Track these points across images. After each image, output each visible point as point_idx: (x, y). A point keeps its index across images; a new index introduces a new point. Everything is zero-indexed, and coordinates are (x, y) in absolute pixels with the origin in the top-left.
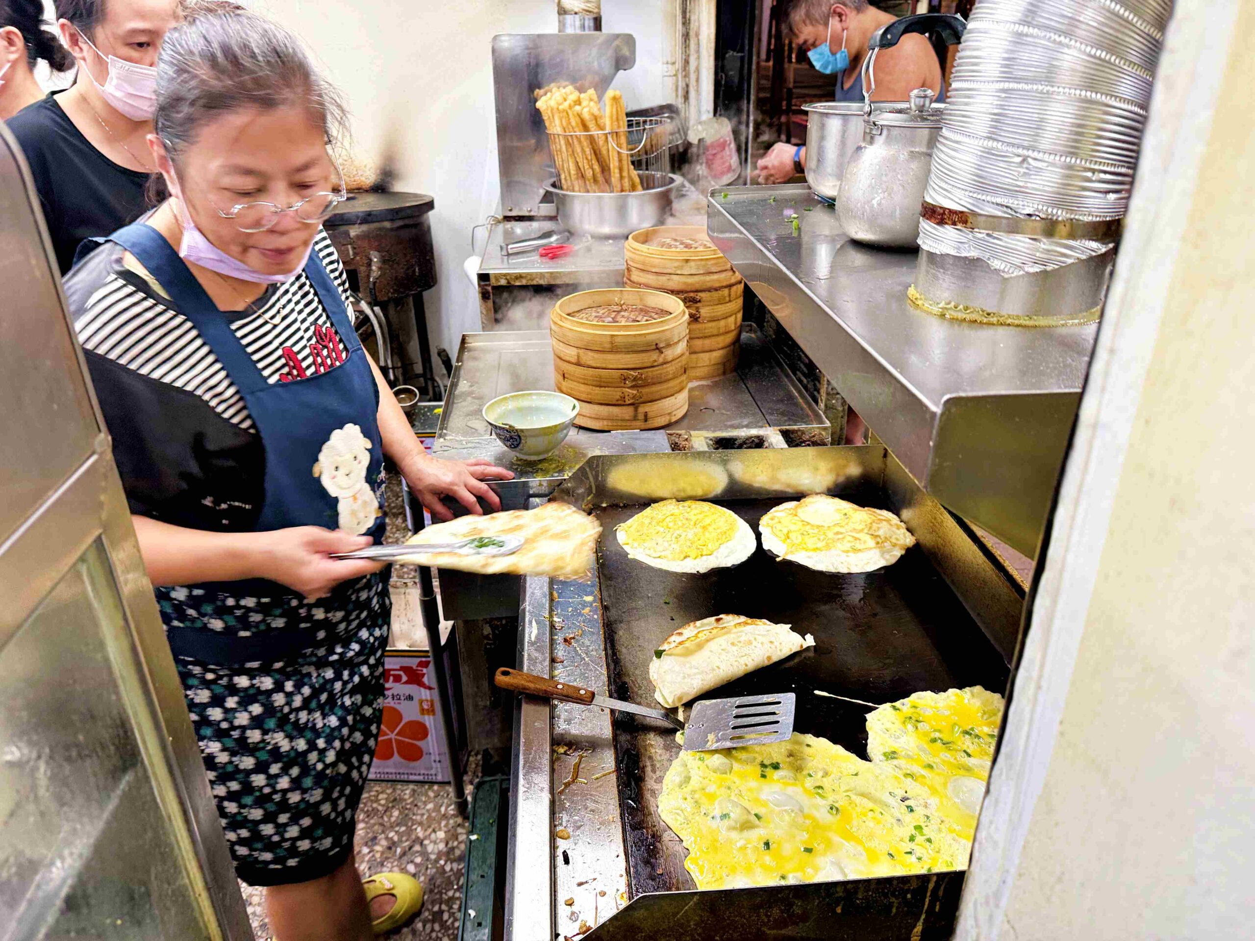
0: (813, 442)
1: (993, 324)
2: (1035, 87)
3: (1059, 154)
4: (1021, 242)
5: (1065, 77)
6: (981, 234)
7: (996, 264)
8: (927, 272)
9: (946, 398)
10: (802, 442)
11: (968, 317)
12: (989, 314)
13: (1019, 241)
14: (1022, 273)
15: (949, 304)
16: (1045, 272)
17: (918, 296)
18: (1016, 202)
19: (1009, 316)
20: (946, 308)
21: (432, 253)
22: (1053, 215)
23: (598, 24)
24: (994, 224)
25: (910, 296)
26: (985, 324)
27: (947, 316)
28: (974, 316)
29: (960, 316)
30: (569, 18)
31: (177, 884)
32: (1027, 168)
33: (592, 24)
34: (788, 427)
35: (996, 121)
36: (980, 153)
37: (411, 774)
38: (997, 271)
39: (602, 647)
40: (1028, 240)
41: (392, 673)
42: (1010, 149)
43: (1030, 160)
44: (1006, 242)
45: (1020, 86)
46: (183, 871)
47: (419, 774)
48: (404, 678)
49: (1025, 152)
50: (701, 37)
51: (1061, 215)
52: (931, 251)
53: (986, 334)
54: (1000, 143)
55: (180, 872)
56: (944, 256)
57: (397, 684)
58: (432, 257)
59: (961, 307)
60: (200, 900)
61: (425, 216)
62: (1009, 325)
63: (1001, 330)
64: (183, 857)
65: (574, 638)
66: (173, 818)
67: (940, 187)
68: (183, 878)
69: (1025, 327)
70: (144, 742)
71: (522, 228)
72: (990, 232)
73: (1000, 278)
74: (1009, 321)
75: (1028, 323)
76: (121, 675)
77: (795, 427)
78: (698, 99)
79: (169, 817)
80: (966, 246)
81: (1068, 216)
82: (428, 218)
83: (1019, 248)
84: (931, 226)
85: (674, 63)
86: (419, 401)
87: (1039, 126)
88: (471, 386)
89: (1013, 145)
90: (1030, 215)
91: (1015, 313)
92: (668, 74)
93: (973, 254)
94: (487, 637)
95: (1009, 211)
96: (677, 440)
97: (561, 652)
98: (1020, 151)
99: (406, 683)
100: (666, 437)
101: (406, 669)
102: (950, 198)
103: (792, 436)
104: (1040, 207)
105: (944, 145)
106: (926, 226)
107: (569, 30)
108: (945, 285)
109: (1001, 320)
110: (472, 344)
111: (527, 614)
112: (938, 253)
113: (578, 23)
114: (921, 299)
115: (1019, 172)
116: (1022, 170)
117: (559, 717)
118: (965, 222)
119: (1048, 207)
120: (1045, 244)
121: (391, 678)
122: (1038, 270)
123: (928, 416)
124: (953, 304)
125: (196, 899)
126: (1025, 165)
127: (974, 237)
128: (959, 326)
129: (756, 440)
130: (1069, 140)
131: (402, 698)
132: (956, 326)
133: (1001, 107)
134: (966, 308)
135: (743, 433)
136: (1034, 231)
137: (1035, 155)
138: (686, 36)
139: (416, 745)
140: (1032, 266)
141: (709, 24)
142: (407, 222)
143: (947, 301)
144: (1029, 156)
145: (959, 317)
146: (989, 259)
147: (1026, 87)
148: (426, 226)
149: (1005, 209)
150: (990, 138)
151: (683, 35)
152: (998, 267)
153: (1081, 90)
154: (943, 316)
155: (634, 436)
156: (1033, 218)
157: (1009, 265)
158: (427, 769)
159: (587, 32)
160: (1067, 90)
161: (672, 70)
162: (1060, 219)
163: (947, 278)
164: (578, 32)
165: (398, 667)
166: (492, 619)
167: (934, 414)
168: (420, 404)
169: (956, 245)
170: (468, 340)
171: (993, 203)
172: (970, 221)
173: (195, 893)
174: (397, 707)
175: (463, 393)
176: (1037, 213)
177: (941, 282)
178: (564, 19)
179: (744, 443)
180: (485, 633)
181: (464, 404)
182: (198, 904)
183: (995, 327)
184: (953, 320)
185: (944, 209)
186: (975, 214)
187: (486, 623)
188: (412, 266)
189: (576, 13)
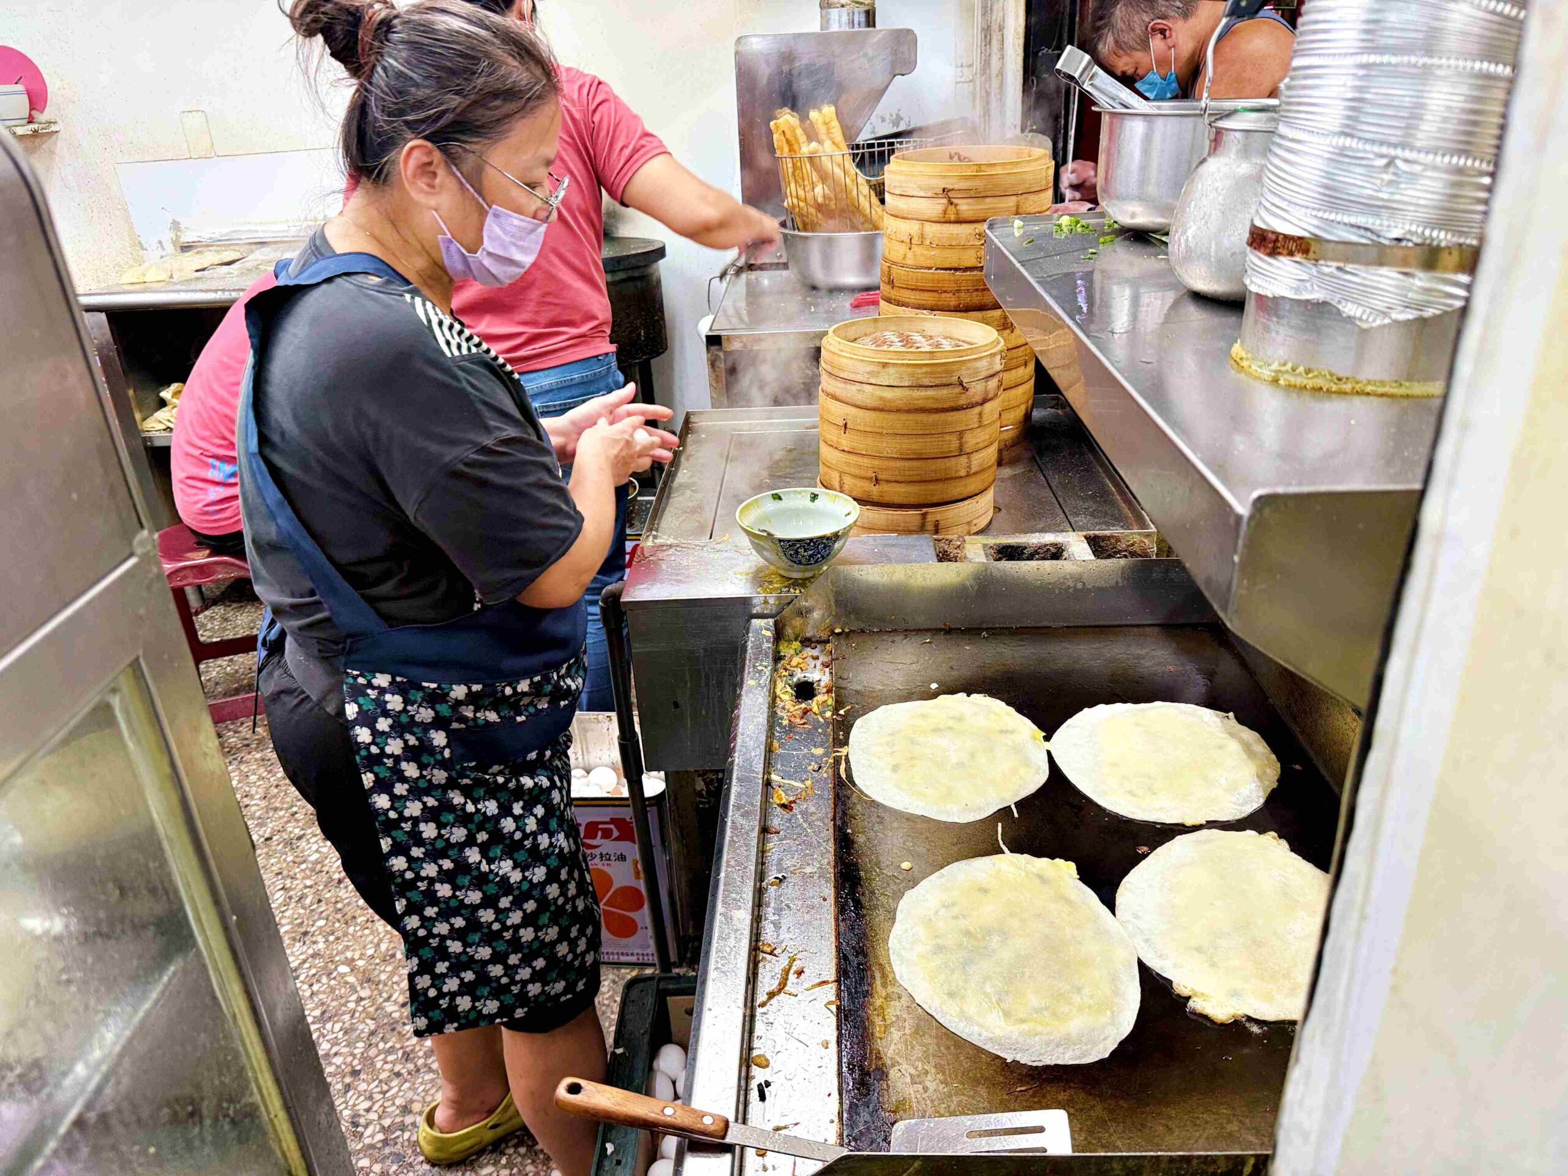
0: (1130, 553)
1: (1345, 393)
2: (1406, 59)
3: (1440, 152)
4: (1387, 278)
5: (1452, 42)
6: (1329, 268)
7: (1349, 309)
8: (1256, 322)
9: (1255, 495)
10: (1116, 553)
11: (1310, 384)
12: (1339, 379)
13: (1381, 276)
14: (1387, 321)
15: (1285, 364)
16: (1422, 321)
17: (1244, 355)
18: (1378, 222)
19: (1369, 382)
20: (1280, 371)
21: (662, 312)
22: (1433, 240)
23: (870, 18)
24: (1350, 253)
25: (1234, 356)
26: (1335, 392)
27: (1282, 382)
28: (1320, 382)
29: (1299, 381)
30: (834, 13)
31: (243, 1102)
32: (1394, 174)
33: (863, 19)
34: (1097, 532)
35: (1353, 109)
36: (1329, 156)
37: (622, 954)
38: (1350, 319)
39: (830, 815)
40: (1396, 275)
41: (600, 826)
42: (1368, 147)
43: (1399, 163)
44: (1364, 278)
45: (1386, 59)
46: (253, 1085)
47: (632, 954)
48: (616, 833)
49: (1392, 152)
50: (1005, 32)
51: (1443, 237)
52: (1262, 292)
53: (1335, 407)
54: (1356, 140)
55: (247, 1087)
56: (1276, 299)
57: (607, 841)
58: (662, 318)
59: (1301, 369)
60: (276, 1121)
61: (654, 266)
62: (1368, 394)
63: (1357, 401)
64: (252, 1068)
65: (794, 802)
66: (238, 1016)
67: (1273, 204)
68: (252, 1094)
69: (1392, 396)
70: (199, 920)
71: (770, 279)
72: (1341, 265)
73: (1357, 329)
74: (1369, 389)
75: (1395, 391)
76: (167, 836)
77: (1107, 533)
78: (1003, 113)
79: (234, 1017)
80: (1308, 285)
81: (1455, 240)
82: (657, 270)
83: (1381, 286)
84: (1260, 258)
85: (971, 65)
86: (640, 494)
87: (1415, 114)
88: (691, 476)
89: (1373, 142)
90: (1399, 240)
91: (1378, 378)
92: (963, 79)
93: (1317, 295)
94: (700, 794)
95: (1369, 234)
96: (946, 547)
97: (777, 821)
98: (1384, 150)
99: (617, 839)
100: (931, 544)
101: (617, 822)
102: (1285, 219)
103: (1102, 544)
104: (1414, 228)
105: (1280, 146)
106: (1256, 259)
107: (834, 28)
108: (1280, 338)
109: (1358, 387)
110: (699, 422)
111: (736, 768)
112: (1270, 295)
113: (845, 18)
114: (1247, 359)
115: (1382, 180)
116: (1387, 177)
117: (768, 905)
118: (1306, 251)
119: (1425, 228)
120: (1421, 280)
121: (600, 833)
122: (1411, 317)
123: (1232, 521)
124: (1289, 366)
125: (271, 1120)
126: (1392, 170)
127: (1318, 272)
128: (1299, 396)
129: (1053, 550)
130: (1457, 132)
131: (612, 858)
132: (1294, 395)
133: (1359, 89)
134: (1308, 371)
135: (1034, 539)
136: (1405, 262)
137: (1407, 154)
138: (987, 31)
139: (629, 917)
140: (1402, 312)
141: (1017, 16)
142: (630, 273)
143: (1282, 361)
144: (1396, 157)
145: (1298, 384)
146: (1339, 302)
147: (1394, 60)
148: (654, 278)
149: (1362, 232)
150: (1347, 135)
151: (983, 29)
152: (1352, 314)
153: (1474, 61)
154: (1275, 381)
155: (890, 542)
156: (1404, 244)
157: (1368, 311)
158: (642, 947)
159: (856, 29)
160: (1452, 62)
161: (968, 74)
162: (1443, 244)
163: (1281, 329)
164: (846, 28)
165: (608, 819)
166: (705, 772)
167: (1239, 518)
168: (639, 498)
169: (1295, 284)
170: (693, 419)
171: (1345, 224)
172: (1312, 249)
173: (269, 1113)
174: (606, 869)
175: (680, 485)
176: (1408, 236)
177: (1273, 334)
178: (828, 13)
179: (1036, 552)
180: (698, 788)
181: (680, 498)
182: (274, 1126)
183: (1348, 397)
184: (1289, 386)
185: (1278, 234)
186: (1318, 239)
187: (699, 776)
188: (638, 328)
189: (843, 6)
